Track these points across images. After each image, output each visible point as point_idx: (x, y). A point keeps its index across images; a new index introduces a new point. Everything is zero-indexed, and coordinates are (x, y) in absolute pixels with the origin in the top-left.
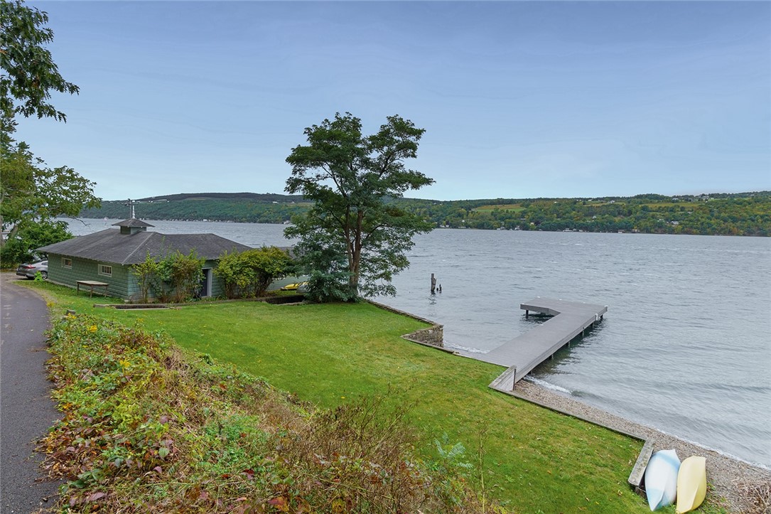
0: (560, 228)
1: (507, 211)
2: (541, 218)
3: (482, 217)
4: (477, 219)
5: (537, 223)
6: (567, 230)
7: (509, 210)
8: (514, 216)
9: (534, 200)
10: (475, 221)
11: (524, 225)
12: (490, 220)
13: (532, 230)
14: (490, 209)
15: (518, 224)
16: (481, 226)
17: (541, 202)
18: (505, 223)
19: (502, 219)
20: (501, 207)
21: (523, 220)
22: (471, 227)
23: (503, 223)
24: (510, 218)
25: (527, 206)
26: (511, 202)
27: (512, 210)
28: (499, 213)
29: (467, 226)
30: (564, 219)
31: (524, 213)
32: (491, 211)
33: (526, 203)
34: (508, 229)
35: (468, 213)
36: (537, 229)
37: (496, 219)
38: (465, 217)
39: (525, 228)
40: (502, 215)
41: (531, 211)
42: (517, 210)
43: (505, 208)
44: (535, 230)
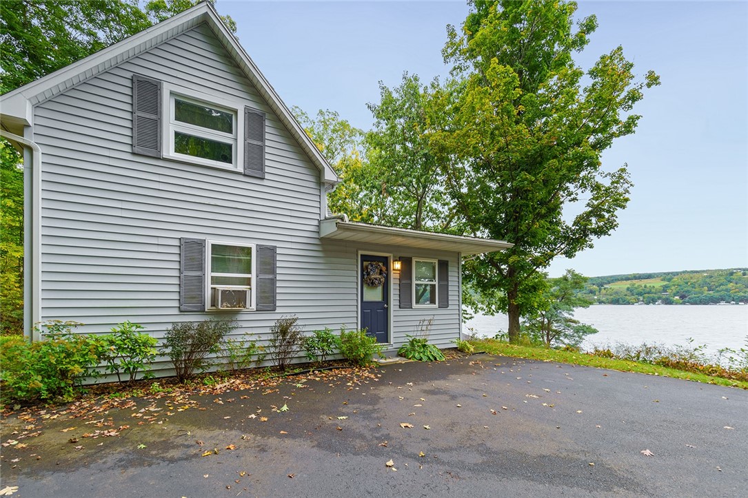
0: (714, 301)
1: (645, 287)
2: (687, 291)
3: (616, 293)
4: (611, 295)
5: (682, 297)
6: (723, 303)
7: (648, 285)
8: (653, 290)
9: (677, 274)
10: (609, 297)
11: (667, 299)
12: (626, 295)
13: (676, 304)
14: (624, 286)
15: (659, 298)
16: (616, 302)
17: (687, 276)
18: (644, 298)
19: (640, 294)
20: (637, 283)
21: (664, 295)
22: (605, 303)
23: (641, 298)
24: (649, 293)
25: (669, 280)
26: (649, 276)
27: (652, 285)
28: (636, 288)
29: (601, 302)
30: (718, 291)
31: (665, 289)
32: (626, 286)
33: (668, 276)
34: (648, 303)
35: (600, 289)
36: (684, 303)
37: (633, 295)
38: (597, 293)
39: (668, 302)
40: (640, 290)
41: (674, 285)
42: (657, 284)
43: (643, 283)
44: (681, 304)
